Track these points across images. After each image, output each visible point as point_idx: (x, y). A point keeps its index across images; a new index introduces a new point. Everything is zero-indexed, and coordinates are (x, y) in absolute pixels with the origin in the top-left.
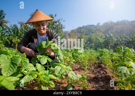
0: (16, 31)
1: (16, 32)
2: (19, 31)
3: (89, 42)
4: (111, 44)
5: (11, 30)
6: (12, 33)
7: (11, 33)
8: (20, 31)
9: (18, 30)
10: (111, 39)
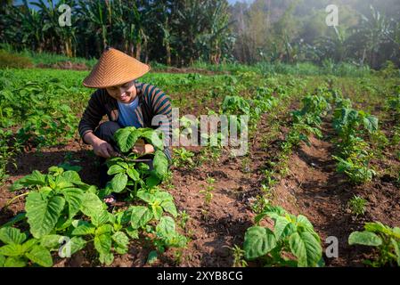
0: (102, 9)
1: (101, 11)
2: (109, 9)
3: (302, 40)
4: (371, 48)
5: (88, 7)
6: (92, 15)
7: (89, 15)
8: (112, 8)
9: (106, 7)
10: (374, 31)
